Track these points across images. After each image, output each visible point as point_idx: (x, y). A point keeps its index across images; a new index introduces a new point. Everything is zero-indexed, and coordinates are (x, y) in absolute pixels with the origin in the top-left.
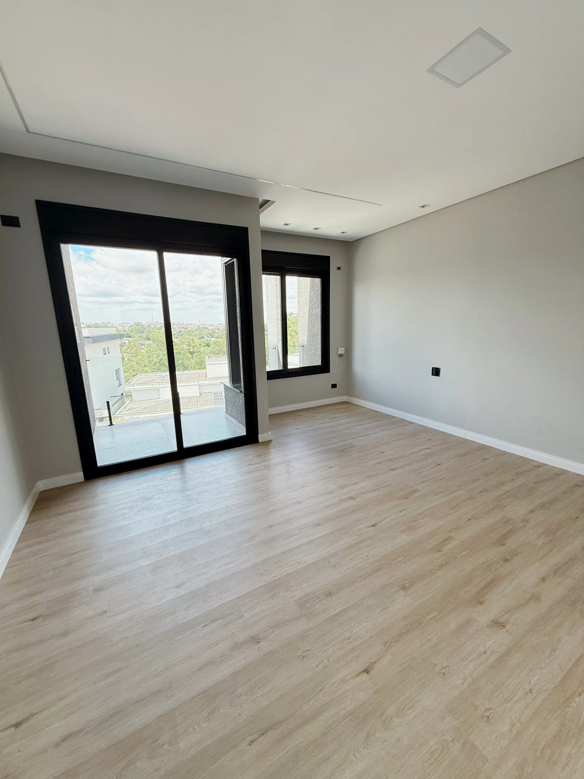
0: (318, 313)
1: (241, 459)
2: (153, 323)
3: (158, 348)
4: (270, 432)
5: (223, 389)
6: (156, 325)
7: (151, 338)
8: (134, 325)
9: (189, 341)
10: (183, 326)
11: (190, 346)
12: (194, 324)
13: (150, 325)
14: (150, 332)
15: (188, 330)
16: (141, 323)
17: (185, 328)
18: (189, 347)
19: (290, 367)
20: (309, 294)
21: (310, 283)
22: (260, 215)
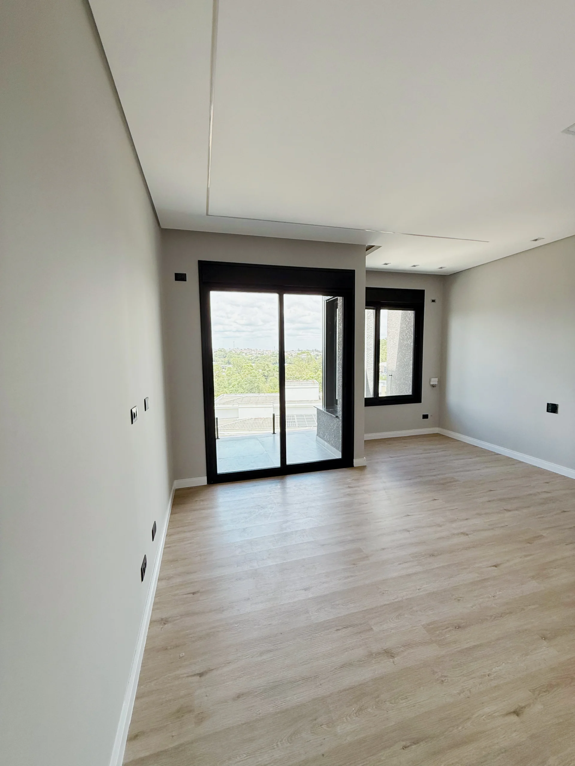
0: (409, 343)
1: (340, 481)
2: (234, 350)
3: (237, 371)
4: (365, 458)
5: (316, 413)
6: (236, 351)
7: (232, 362)
8: (218, 351)
9: (264, 366)
10: (259, 352)
11: (265, 370)
12: (269, 350)
13: (231, 351)
14: (231, 357)
15: (263, 355)
16: (224, 349)
17: (261, 354)
18: (264, 372)
19: (380, 395)
20: (399, 326)
21: (402, 315)
22: (366, 256)
